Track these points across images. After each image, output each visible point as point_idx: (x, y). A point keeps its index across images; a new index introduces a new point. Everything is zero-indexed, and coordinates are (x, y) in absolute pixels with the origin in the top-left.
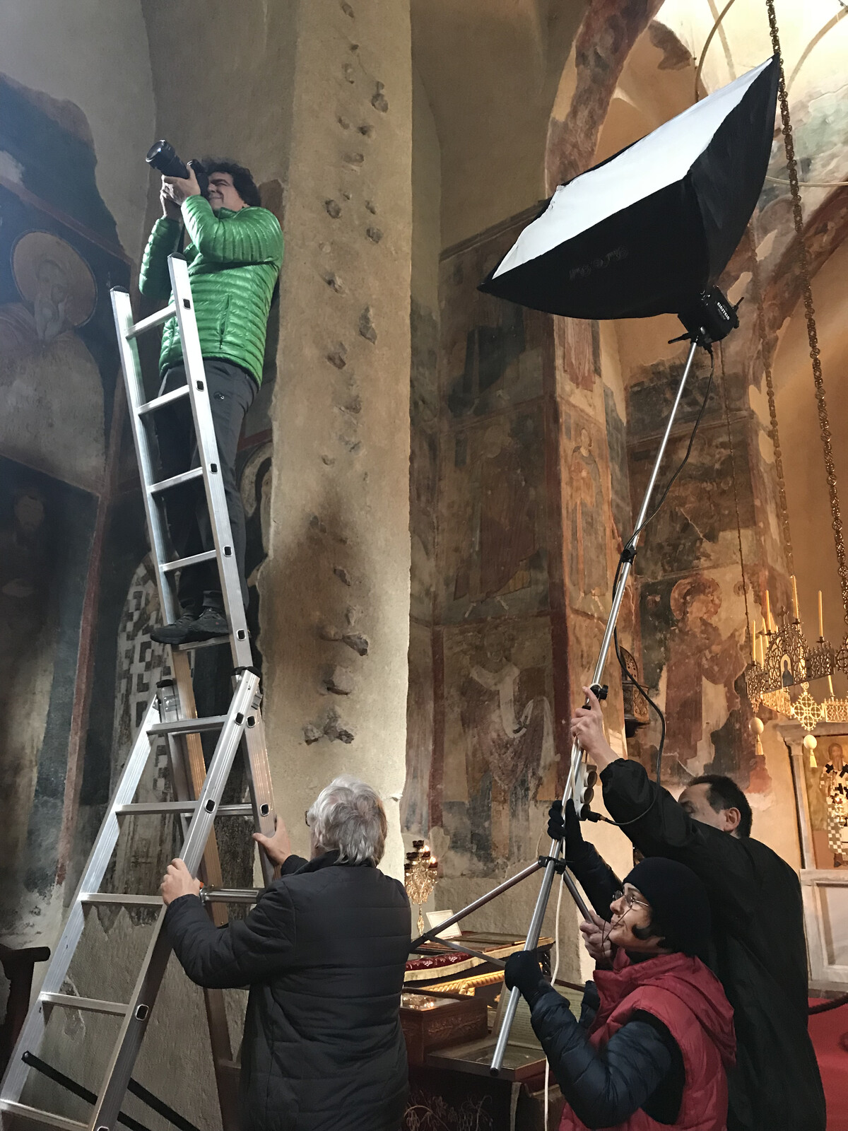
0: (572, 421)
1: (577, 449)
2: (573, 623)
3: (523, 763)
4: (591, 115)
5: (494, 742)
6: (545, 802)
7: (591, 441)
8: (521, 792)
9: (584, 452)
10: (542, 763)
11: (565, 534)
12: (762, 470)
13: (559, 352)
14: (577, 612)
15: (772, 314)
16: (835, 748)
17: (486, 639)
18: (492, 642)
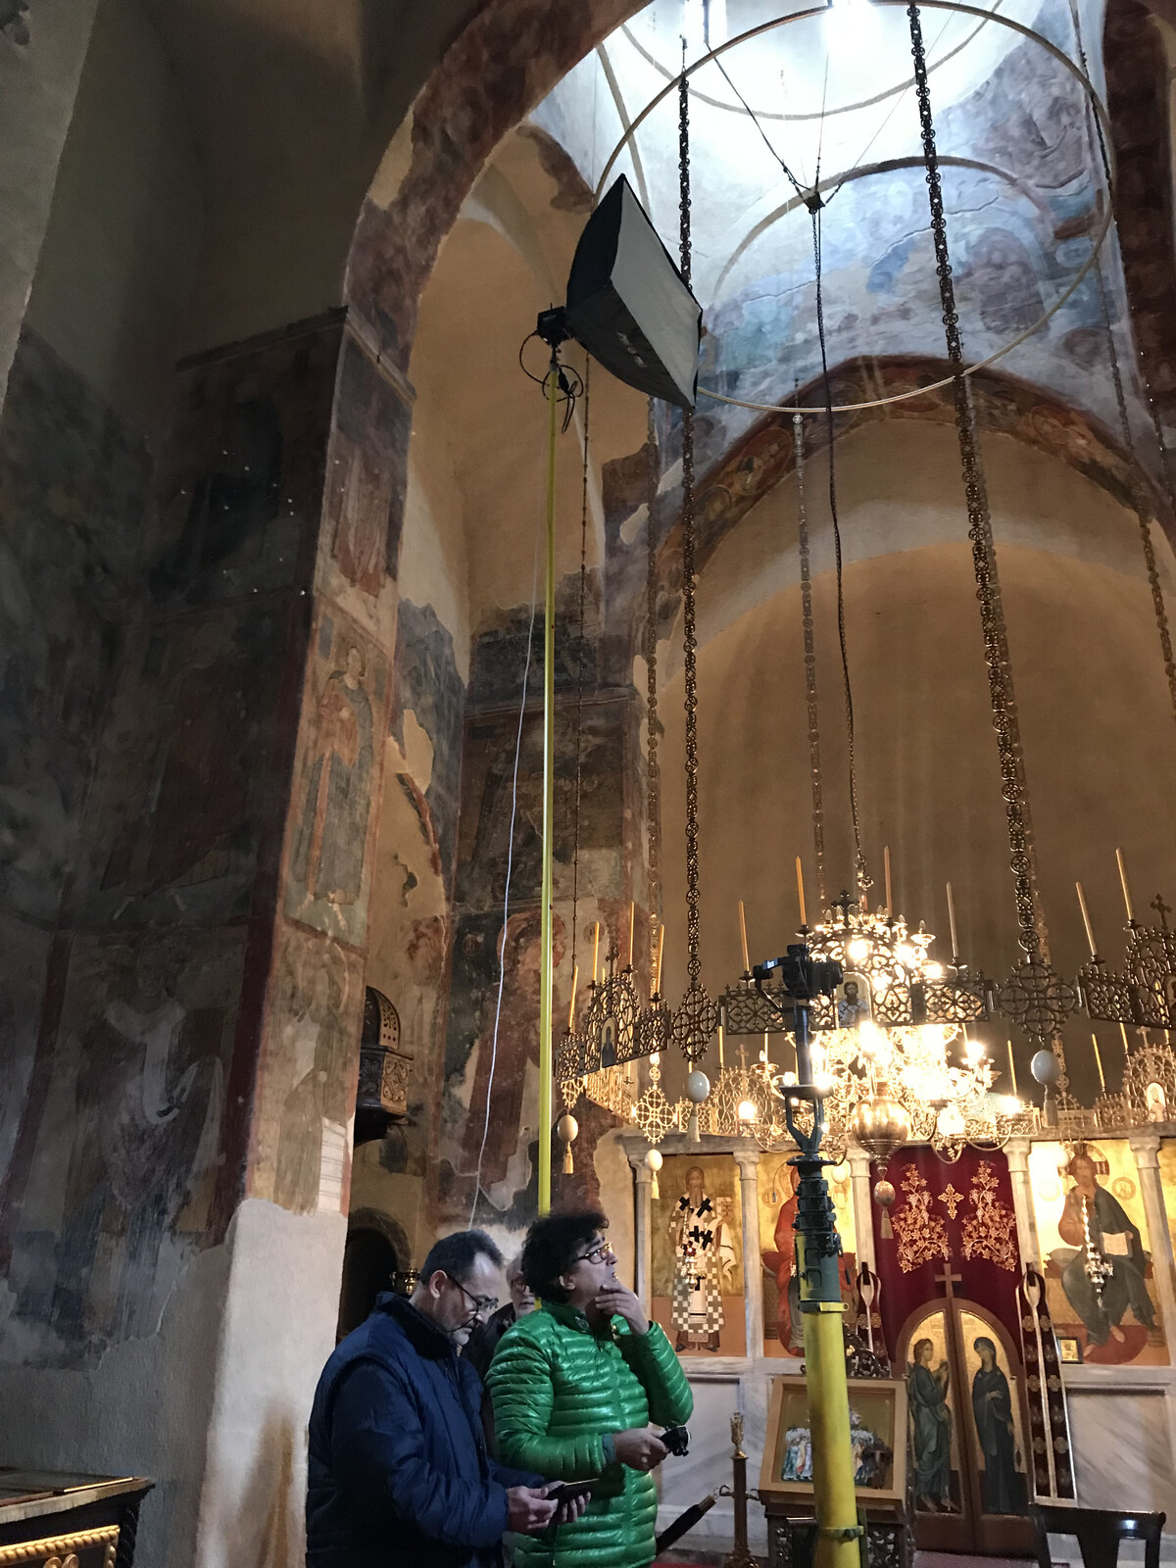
0: (335, 632)
1: (337, 674)
2: (284, 940)
3: (163, 1167)
4: (430, 214)
5: (123, 1130)
6: (190, 1234)
7: (364, 669)
8: (151, 1216)
9: (350, 682)
10: (195, 1167)
11: (294, 798)
12: (640, 772)
13: (326, 528)
14: (298, 924)
15: (675, 565)
16: (695, 1174)
17: (140, 957)
18: (149, 963)
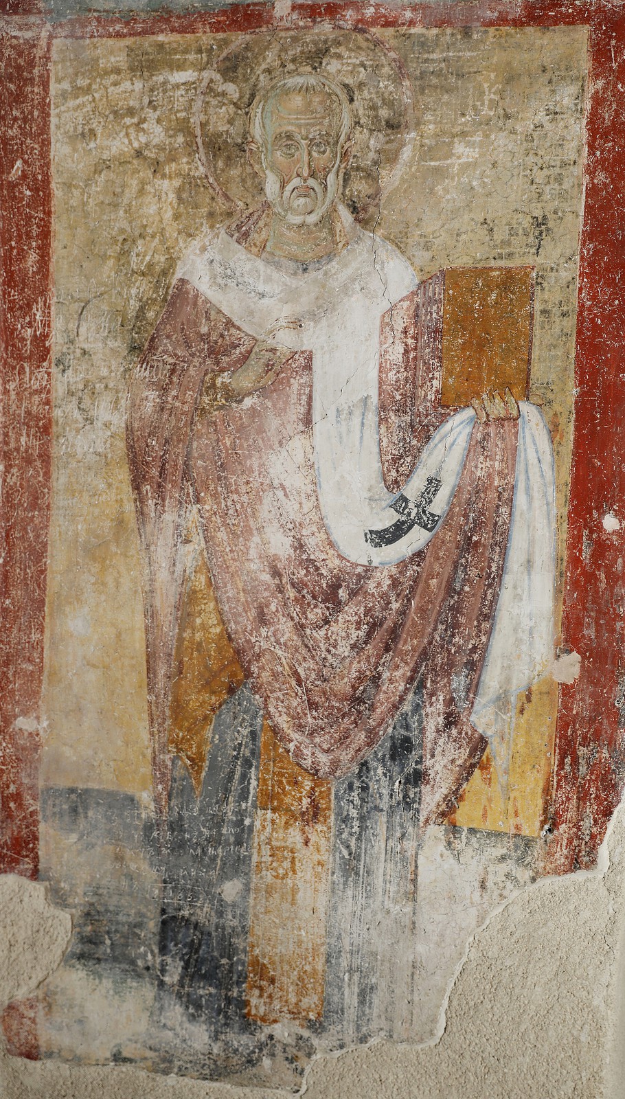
5: (276, 573)
6: (497, 835)
17: (260, 110)
18: (290, 128)
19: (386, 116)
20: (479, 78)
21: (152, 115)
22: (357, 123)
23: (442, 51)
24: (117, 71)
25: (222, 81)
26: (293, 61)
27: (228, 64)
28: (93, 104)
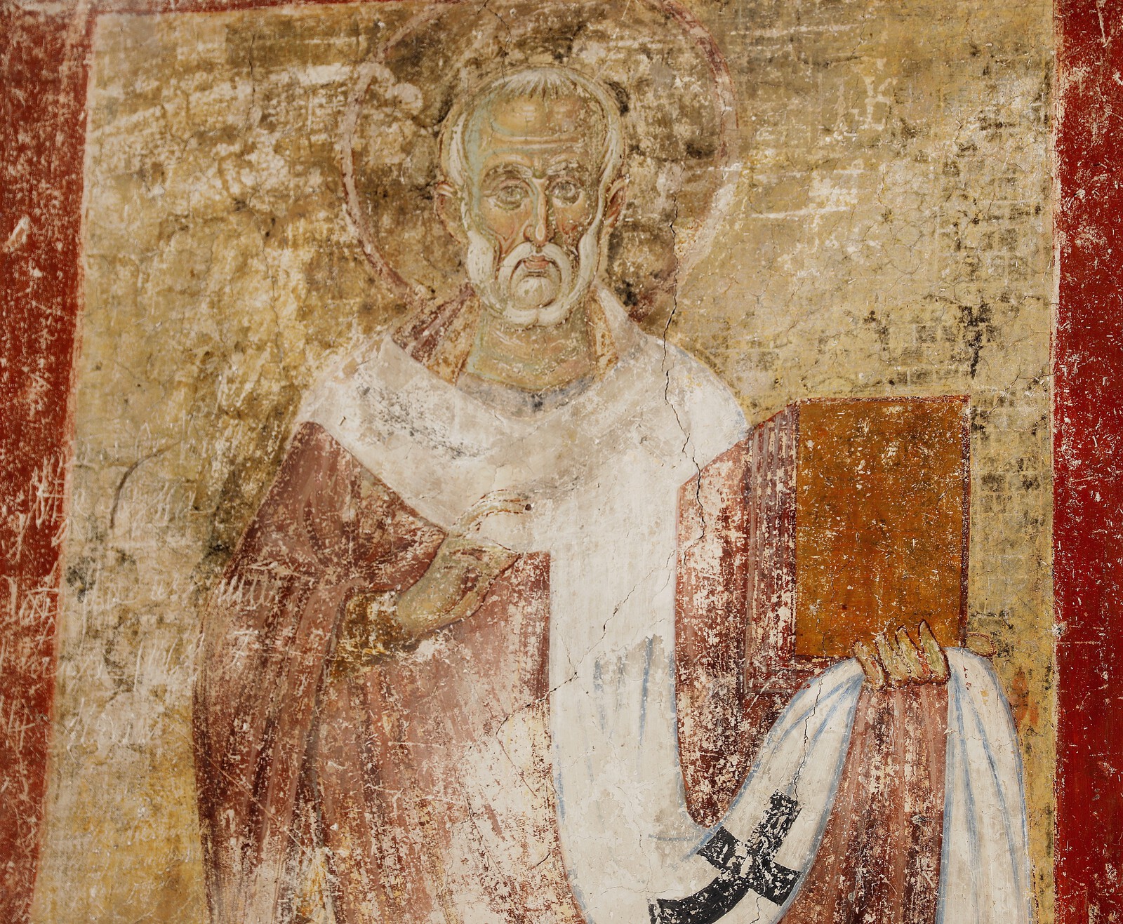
17: (459, 129)
18: (514, 158)
19: (687, 135)
20: (856, 68)
21: (267, 139)
22: (635, 148)
23: (788, 25)
24: (208, 66)
25: (393, 80)
26: (521, 45)
27: (404, 51)
28: (162, 122)
